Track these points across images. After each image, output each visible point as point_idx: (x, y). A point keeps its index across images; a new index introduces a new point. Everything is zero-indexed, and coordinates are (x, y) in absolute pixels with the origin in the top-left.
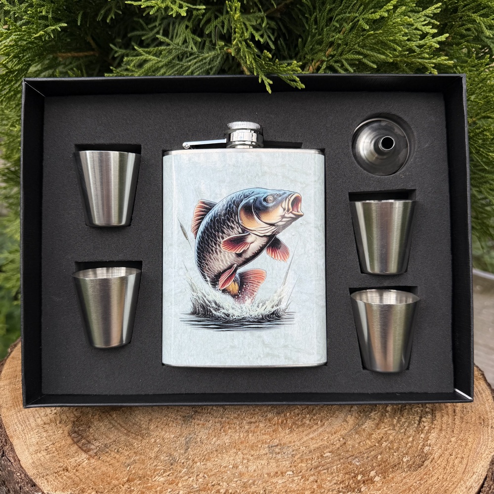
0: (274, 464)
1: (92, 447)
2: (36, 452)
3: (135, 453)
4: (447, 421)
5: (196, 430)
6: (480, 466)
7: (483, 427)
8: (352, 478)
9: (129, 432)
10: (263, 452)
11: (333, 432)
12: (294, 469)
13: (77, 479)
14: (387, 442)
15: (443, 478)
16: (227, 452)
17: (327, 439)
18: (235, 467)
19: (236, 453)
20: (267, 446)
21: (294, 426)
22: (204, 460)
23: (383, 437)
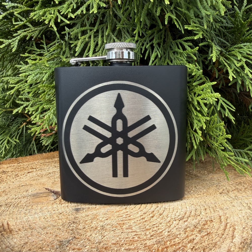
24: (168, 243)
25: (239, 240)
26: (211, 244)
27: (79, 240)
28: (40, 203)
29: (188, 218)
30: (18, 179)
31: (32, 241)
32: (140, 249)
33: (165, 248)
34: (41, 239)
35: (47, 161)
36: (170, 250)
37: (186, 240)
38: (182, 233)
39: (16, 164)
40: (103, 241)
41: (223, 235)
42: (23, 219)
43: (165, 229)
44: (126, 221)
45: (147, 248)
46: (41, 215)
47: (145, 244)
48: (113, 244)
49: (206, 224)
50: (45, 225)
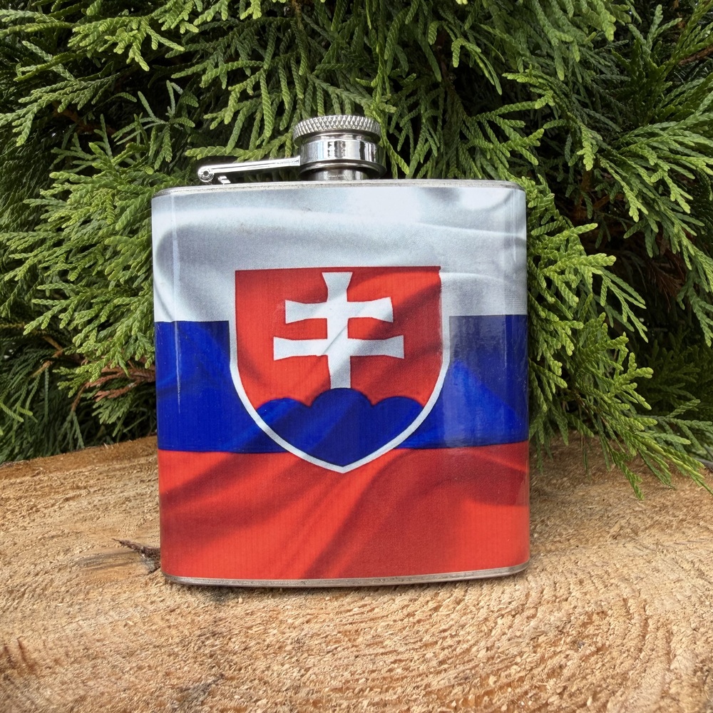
24: (492, 679)
25: (687, 665)
26: (612, 678)
27: (234, 683)
28: (109, 584)
29: (537, 609)
30: (39, 519)
31: (98, 694)
32: (415, 700)
33: (483, 696)
34: (123, 684)
35: (117, 466)
36: (499, 700)
37: (540, 669)
38: (527, 649)
39: (28, 478)
40: (304, 683)
41: (640, 650)
42: (64, 631)
43: (477, 642)
44: (363, 625)
45: (434, 696)
46: (117, 618)
47: (426, 685)
48: (335, 690)
49: (588, 623)
50: (131, 644)
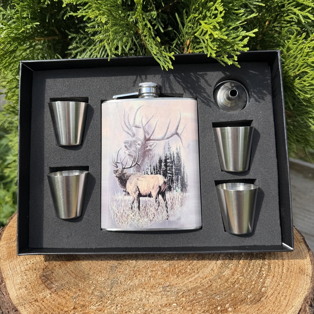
0: (165, 298)
1: (54, 286)
2: (20, 289)
3: (79, 290)
4: (278, 271)
5: (118, 276)
6: (297, 301)
7: (301, 274)
8: (214, 308)
9: (77, 276)
10: (159, 290)
11: (204, 277)
12: (178, 302)
13: (43, 307)
14: (239, 284)
15: (273, 309)
16: (136, 290)
17: (200, 282)
18: (141, 300)
19: (142, 291)
20: (161, 286)
21: (179, 274)
22: (122, 295)
23: (236, 281)
